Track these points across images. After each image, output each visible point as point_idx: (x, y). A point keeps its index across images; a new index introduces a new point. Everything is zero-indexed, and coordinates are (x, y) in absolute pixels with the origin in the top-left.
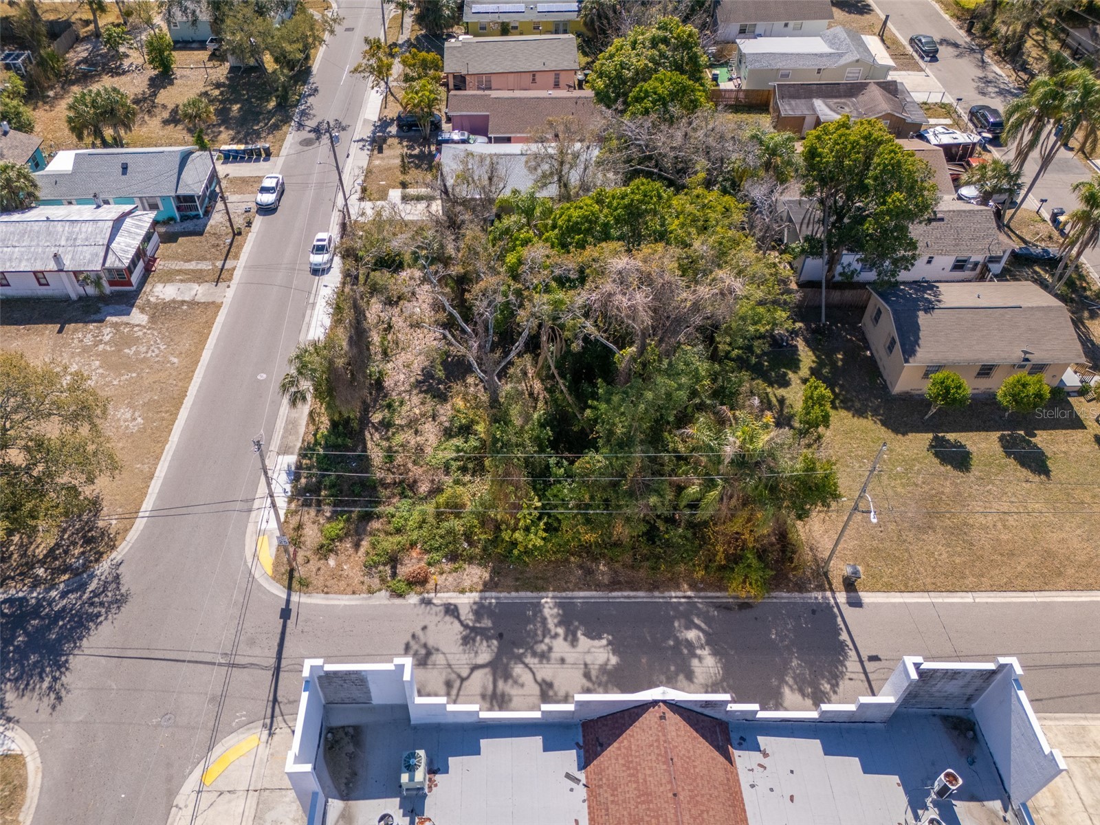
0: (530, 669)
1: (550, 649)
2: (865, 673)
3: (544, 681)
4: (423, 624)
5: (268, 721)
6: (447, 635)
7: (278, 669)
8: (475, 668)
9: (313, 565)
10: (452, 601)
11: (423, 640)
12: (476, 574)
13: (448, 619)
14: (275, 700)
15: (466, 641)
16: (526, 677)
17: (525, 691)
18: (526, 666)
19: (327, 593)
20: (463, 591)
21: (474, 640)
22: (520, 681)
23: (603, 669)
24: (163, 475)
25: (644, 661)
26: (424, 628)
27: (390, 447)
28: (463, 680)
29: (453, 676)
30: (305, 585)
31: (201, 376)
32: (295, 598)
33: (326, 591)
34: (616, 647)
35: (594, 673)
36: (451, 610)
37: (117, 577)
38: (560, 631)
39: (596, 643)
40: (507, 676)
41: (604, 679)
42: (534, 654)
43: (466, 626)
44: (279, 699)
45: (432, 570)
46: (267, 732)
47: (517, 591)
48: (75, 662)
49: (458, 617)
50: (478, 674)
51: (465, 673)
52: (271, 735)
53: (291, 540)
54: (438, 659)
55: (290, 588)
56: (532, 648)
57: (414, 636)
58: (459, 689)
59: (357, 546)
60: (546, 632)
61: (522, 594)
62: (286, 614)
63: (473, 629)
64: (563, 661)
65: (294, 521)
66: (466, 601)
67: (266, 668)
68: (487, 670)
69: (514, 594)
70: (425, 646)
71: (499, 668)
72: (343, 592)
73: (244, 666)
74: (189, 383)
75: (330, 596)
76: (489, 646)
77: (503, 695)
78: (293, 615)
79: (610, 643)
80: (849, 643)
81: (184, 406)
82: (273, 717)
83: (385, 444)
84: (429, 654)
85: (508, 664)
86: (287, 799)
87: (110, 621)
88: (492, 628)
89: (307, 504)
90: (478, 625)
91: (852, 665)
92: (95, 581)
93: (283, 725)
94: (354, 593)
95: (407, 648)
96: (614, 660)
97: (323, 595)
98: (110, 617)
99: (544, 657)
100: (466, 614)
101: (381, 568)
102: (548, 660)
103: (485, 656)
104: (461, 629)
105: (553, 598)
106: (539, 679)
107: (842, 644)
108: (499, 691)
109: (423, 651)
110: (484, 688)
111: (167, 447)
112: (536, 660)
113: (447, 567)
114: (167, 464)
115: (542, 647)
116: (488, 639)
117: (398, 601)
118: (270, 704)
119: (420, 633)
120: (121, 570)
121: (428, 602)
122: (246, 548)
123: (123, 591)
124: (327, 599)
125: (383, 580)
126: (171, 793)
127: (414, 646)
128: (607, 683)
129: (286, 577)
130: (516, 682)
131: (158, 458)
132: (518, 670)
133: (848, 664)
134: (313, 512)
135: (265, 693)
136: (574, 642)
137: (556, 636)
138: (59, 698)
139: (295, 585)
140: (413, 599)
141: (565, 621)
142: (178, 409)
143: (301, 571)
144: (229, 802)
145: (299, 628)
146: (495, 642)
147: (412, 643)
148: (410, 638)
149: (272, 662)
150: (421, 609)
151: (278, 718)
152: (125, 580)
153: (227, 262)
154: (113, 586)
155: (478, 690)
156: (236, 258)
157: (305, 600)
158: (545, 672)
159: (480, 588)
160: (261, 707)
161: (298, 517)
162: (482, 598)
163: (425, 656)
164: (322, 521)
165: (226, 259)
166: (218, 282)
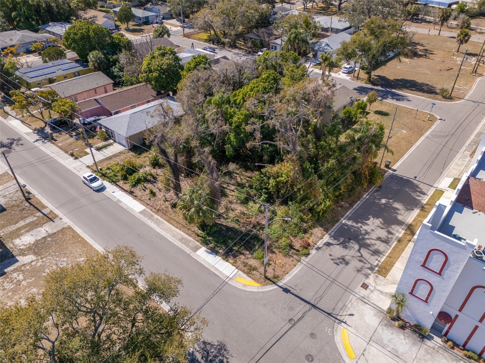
0: (370, 239)
1: (365, 230)
2: (419, 181)
3: (377, 238)
4: (328, 255)
5: (337, 321)
6: (338, 251)
7: (313, 306)
8: (359, 251)
9: (270, 270)
10: (324, 242)
11: (336, 258)
12: (318, 231)
13: (331, 247)
14: (329, 314)
15: (345, 247)
16: (373, 242)
17: (378, 245)
18: (368, 239)
19: (288, 273)
20: (322, 238)
21: (347, 245)
22: (373, 243)
23: (382, 224)
25: (385, 214)
26: (330, 255)
27: (232, 220)
28: (362, 256)
29: (358, 258)
30: (277, 277)
32: (280, 284)
33: (286, 273)
34: (376, 216)
35: (382, 226)
36: (328, 244)
37: (204, 343)
38: (360, 225)
39: (371, 220)
40: (368, 245)
41: (386, 225)
42: (365, 235)
43: (339, 244)
44: (330, 312)
45: (305, 240)
46: (343, 324)
47: (334, 226)
49: (333, 244)
50: (362, 252)
51: (359, 254)
52: (345, 323)
53: (250, 271)
54: (347, 258)
55: (274, 283)
56: (362, 234)
58: (365, 260)
59: (273, 253)
60: (357, 228)
61: (336, 225)
62: (286, 290)
63: (341, 243)
64: (373, 230)
65: (240, 264)
66: (327, 239)
67: (309, 310)
68: (362, 249)
69: (334, 227)
70: (339, 259)
71: (363, 245)
72: (292, 268)
73: (302, 317)
75: (290, 273)
76: (352, 243)
78: (289, 288)
79: (374, 218)
82: (336, 319)
83: (229, 220)
84: (344, 259)
85: (364, 243)
86: (381, 332)
87: (230, 357)
88: (345, 239)
89: (235, 256)
90: (341, 241)
91: (415, 182)
93: (343, 317)
94: (295, 266)
96: (381, 220)
97: (287, 275)
98: (227, 356)
99: (367, 233)
100: (333, 242)
101: (291, 252)
102: (369, 233)
103: (356, 247)
104: (339, 246)
105: (344, 219)
106: (375, 239)
107: (407, 179)
108: (373, 251)
109: (341, 260)
110: (369, 253)
112: (368, 236)
113: (308, 235)
115: (363, 232)
116: (349, 242)
117: (310, 256)
118: (330, 316)
119: (332, 257)
120: (201, 339)
121: (318, 249)
122: (237, 286)
123: (216, 343)
124: (290, 275)
125: (297, 255)
127: (338, 261)
128: (388, 226)
129: (267, 281)
130: (373, 245)
132: (368, 242)
134: (242, 257)
135: (323, 316)
136: (367, 224)
137: (361, 227)
139: (274, 280)
140: (313, 252)
141: (357, 222)
143: (269, 275)
144: (369, 353)
145: (298, 290)
146: (352, 241)
147: (335, 261)
148: (332, 261)
149: (308, 306)
150: (320, 251)
151: (338, 317)
152: (209, 339)
153: (42, 211)
154: (208, 347)
155: (369, 255)
156: (45, 207)
157: (285, 281)
158: (374, 236)
159: (325, 233)
160: (328, 321)
161: (239, 262)
162: (330, 235)
163: (344, 261)
164: (250, 256)
165: (40, 211)
166: (52, 220)
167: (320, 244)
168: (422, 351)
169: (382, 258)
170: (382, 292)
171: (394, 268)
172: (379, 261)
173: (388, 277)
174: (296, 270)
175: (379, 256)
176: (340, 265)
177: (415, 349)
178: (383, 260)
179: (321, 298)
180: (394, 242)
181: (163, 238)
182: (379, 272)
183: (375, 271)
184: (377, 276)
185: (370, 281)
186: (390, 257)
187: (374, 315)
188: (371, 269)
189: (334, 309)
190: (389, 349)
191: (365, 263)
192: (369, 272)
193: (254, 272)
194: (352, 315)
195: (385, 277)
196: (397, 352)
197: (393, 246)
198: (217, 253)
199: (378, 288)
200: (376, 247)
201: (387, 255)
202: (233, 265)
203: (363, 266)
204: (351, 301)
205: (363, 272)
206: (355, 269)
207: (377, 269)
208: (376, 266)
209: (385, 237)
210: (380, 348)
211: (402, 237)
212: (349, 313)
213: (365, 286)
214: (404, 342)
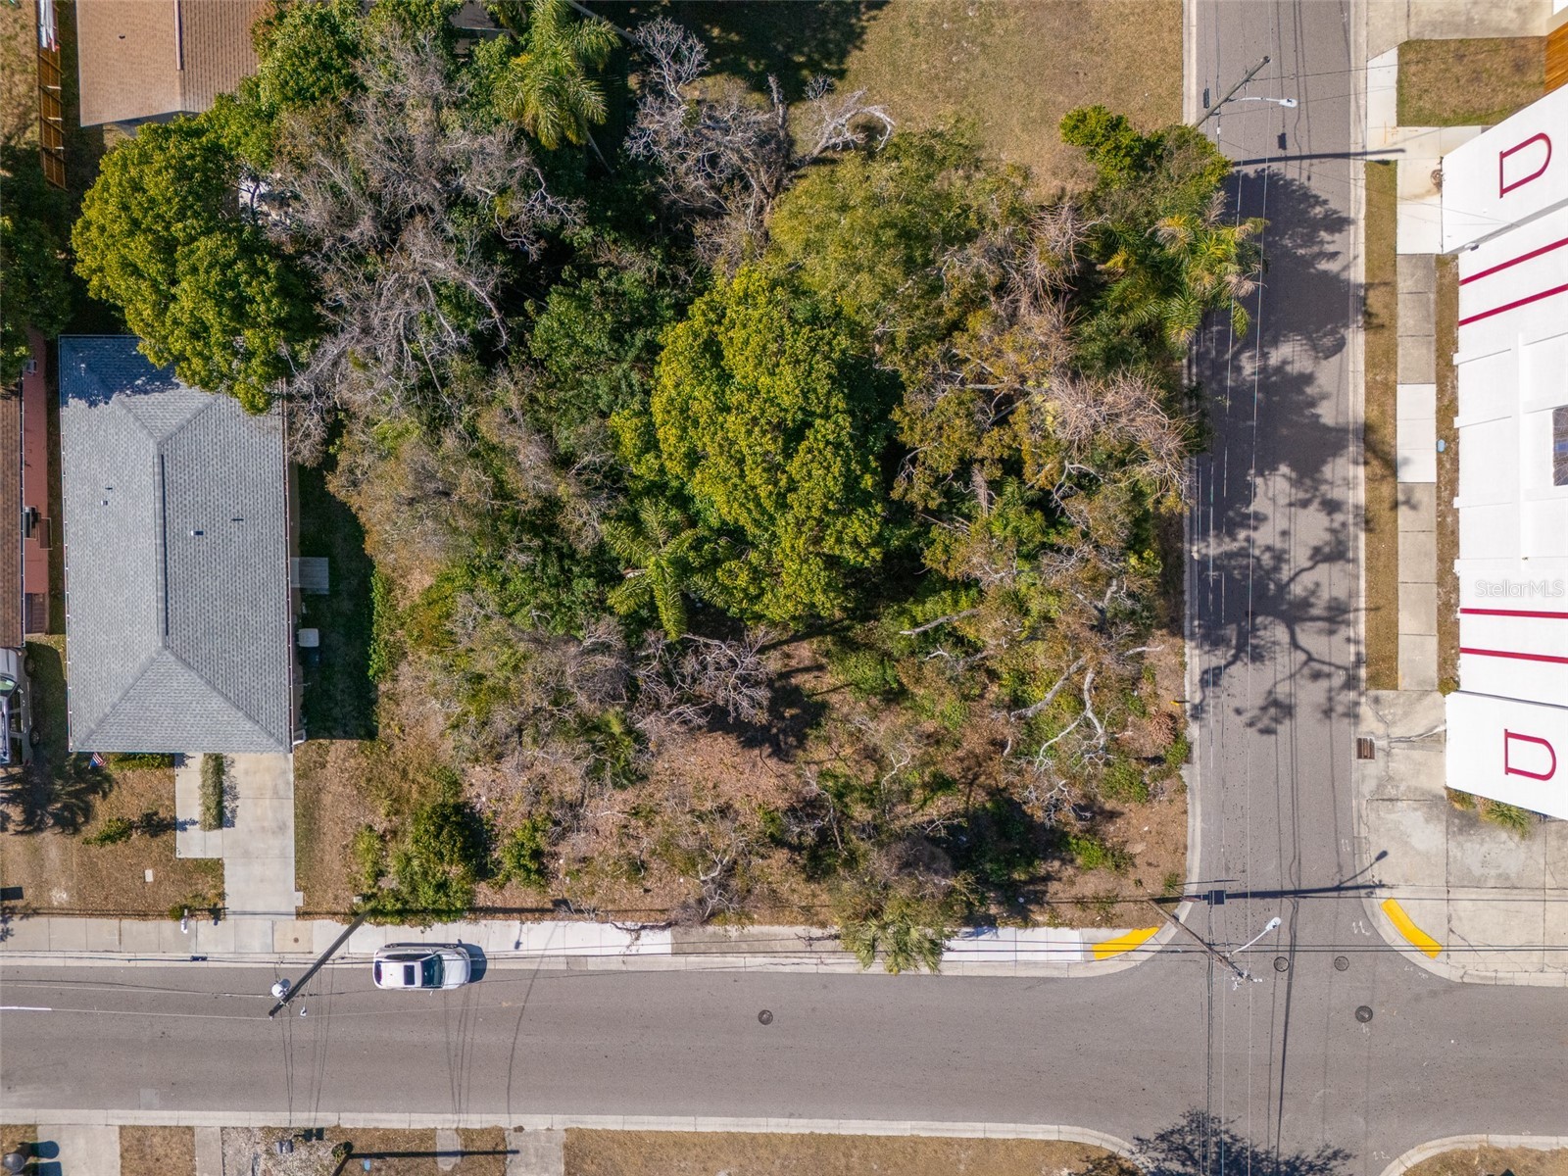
0: (1297, 574)
1: (1268, 548)
2: (1301, 158)
3: (1311, 558)
4: (1233, 715)
5: (1363, 892)
6: (1248, 683)
7: (1298, 893)
8: (1295, 644)
9: (1142, 871)
10: (1197, 678)
11: (1256, 712)
12: (1157, 648)
13: (1224, 681)
14: (1338, 889)
15: (1257, 657)
16: (1307, 579)
17: (1325, 582)
18: (1292, 579)
19: (1186, 848)
20: (1183, 665)
21: (1255, 647)
22: (1311, 586)
23: (1295, 483)
24: (979, 1125)
25: (1285, 432)
26: (1238, 712)
27: (924, 786)
28: (1310, 658)
29: (1306, 671)
30: (1174, 880)
31: (762, 1121)
32: (1192, 889)
33: (1181, 849)
34: (1267, 467)
35: (1302, 495)
36: (1211, 678)
37: (1162, 1137)
38: (1242, 534)
39: (1260, 490)
40: (1305, 603)
41: (1308, 482)
42: (1277, 569)
43: (1236, 658)
44: (1336, 883)
45: (1152, 709)
46: (1378, 891)
47: (1182, 593)
48: (1287, 1151)
49: (1222, 669)
50: (1303, 639)
51: (1301, 657)
52: (1381, 886)
53: (1102, 910)
54: (1282, 691)
55: (1177, 900)
56: (1268, 572)
57: (1251, 724)
58: (1323, 663)
59: (1112, 815)
60: (1243, 553)
61: (1186, 585)
62: (1217, 897)
63: (1240, 648)
64: (1285, 533)
65: (1068, 911)
66: (1196, 660)
67: (1296, 909)
68: (1298, 630)
69: (1187, 597)
70: (1264, 709)
71: (1295, 613)
72: (1184, 825)
73: (1293, 939)
74: (781, 1137)
75: (1189, 843)
76: (1265, 628)
77: (1330, 608)
78: (1218, 887)
79: (1262, 474)
80: (1260, 167)
81: (835, 1132)
82: (1358, 888)
83: (918, 795)
84: (1276, 703)
85: (1290, 603)
86: (1459, 854)
87: (1230, 1126)
88: (1239, 625)
89: (1039, 899)
90: (1234, 642)
91: (1291, 171)
92: (1167, 1165)
93: (1368, 875)
94: (1185, 812)
95: (1267, 731)
96: (1284, 469)
97: (1189, 853)
98: (1223, 1128)
99: (1280, 557)
100: (1217, 659)
101: (1147, 780)
102: (1284, 551)
103: (1281, 633)
104: (1239, 664)
105: (1191, 542)
106: (1308, 564)
107: (1260, 175)
108: (1325, 614)
109: (1272, 711)
110: (1320, 632)
111: (923, 1134)
112: (1285, 567)
113: (1145, 688)
114: (960, 1125)
115: (1267, 559)
116: (1255, 629)
117: (1196, 752)
118: (1343, 893)
119: (1246, 717)
120: (1150, 1135)
121: (1198, 712)
122: (1111, 971)
123: (1184, 1122)
124: (1193, 846)
125: (1167, 775)
126: (1450, 987)
127: (1265, 722)
128: (1314, 480)
129: (1165, 907)
130: (1313, 593)
131: (948, 1142)
132: (1297, 590)
133: (1289, 177)
134: (1054, 887)
135: (1327, 904)
136: (1260, 518)
137: (1249, 540)
138: (1335, 1155)
139: (1174, 894)
140: (1193, 731)
141: (1228, 528)
142: (843, 1139)
143: (1155, 888)
144: (1460, 919)
145: (1237, 876)
146: (1259, 620)
147: (1260, 725)
148: (1254, 729)
149: (1287, 902)
150: (1210, 717)
151: (1360, 881)
152: (1166, 1125)
153: (439, 1149)
154: (1176, 1139)
155: (1324, 639)
156: (429, 1135)
157: (1196, 875)
158: (1300, 556)
159: (1178, 641)
160: (1346, 904)
161: (1063, 907)
162: (1192, 636)
163: (1279, 709)
164: (1070, 871)
165: (435, 1154)
166: (505, 1153)
167: (1192, 692)
168: (1553, 842)
169: (1356, 622)
170: (1408, 740)
171: (1401, 639)
172: (1357, 642)
173: (1403, 682)
174: (1196, 824)
175: (1348, 623)
176: (1280, 728)
177: (1537, 846)
178: (1362, 630)
179: (1297, 858)
180: (1356, 538)
181: (828, 981)
182: (1375, 680)
183: (1363, 685)
184: (1377, 700)
185: (1370, 724)
186: (1377, 609)
187: (1427, 821)
188: (1351, 683)
189: (1340, 867)
190: (1492, 883)
191: (1329, 676)
192: (1352, 695)
193: (1118, 908)
194: (1383, 855)
195: (1395, 687)
196: (1508, 878)
197: (1362, 556)
198: (991, 922)
199: (1398, 731)
200: (1325, 595)
201: (1362, 605)
202: (1056, 926)
203: (1330, 690)
204: (1360, 817)
205: (1340, 709)
206: (1320, 716)
207: (1363, 673)
208: (1358, 663)
209: (1327, 536)
210: (1473, 894)
211: (1370, 501)
212: (1375, 854)
213: (1365, 750)
214: (1512, 845)
